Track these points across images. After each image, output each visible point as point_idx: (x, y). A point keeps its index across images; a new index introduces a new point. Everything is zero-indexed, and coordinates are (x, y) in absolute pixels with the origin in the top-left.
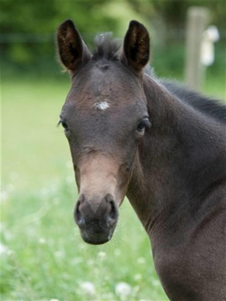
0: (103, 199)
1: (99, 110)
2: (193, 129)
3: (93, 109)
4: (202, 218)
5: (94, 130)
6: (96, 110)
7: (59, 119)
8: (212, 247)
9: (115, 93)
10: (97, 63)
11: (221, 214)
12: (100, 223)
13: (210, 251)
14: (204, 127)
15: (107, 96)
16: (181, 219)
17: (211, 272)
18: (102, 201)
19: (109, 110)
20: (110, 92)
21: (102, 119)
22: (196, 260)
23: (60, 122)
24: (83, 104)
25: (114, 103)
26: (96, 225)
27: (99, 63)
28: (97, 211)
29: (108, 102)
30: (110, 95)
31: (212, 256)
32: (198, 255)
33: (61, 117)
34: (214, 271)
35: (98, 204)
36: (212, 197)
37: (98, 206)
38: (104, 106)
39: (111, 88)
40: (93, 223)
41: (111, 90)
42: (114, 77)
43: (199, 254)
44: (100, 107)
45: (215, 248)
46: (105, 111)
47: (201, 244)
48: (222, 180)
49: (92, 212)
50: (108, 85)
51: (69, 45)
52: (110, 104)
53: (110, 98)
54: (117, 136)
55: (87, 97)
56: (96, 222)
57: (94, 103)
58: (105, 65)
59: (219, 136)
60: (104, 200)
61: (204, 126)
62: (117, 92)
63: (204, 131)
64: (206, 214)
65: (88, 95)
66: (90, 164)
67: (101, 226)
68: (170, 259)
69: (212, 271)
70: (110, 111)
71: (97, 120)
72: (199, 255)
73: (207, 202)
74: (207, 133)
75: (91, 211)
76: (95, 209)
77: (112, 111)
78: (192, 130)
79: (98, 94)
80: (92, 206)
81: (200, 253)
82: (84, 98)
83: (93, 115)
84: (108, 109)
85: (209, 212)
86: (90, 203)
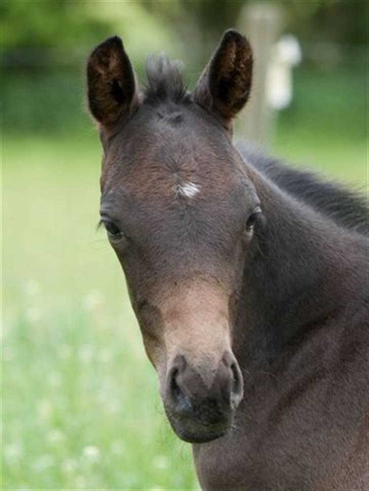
0: (219, 362)
1: (182, 198)
2: (284, 225)
3: (172, 197)
4: (290, 386)
5: (179, 236)
6: (177, 199)
7: (99, 218)
8: (307, 440)
9: (205, 165)
10: (159, 111)
11: (323, 380)
12: (220, 405)
13: (302, 448)
14: (300, 222)
15: (193, 172)
16: (253, 387)
17: (304, 484)
18: (220, 365)
19: (201, 197)
20: (197, 164)
21: (191, 215)
22: (277, 462)
23: (102, 221)
24: (149, 188)
25: (206, 184)
26: (211, 410)
27: (164, 112)
28: (213, 385)
29: (196, 183)
30: (198, 169)
31: (306, 456)
32: (282, 453)
33: (102, 214)
34: (309, 483)
35: (213, 372)
36: (307, 348)
37: (213, 375)
38: (190, 190)
39: (196, 156)
40: (206, 407)
41: (196, 159)
42: (197, 136)
43: (285, 452)
44: (184, 193)
45: (312, 442)
46: (194, 200)
47: (287, 434)
48: (326, 318)
49: (204, 387)
50: (190, 152)
51: (112, 83)
52: (200, 186)
53: (199, 175)
54: (221, 244)
55: (155, 175)
56: (212, 404)
57: (171, 186)
58: (176, 114)
59: (323, 238)
60: (222, 363)
61: (301, 220)
62: (207, 163)
63: (301, 229)
64: (298, 378)
65: (158, 171)
66: (184, 299)
67: (221, 411)
68: (231, 458)
69: (306, 482)
70: (202, 199)
71: (182, 217)
72: (284, 454)
73: (299, 357)
74: (306, 232)
75: (202, 386)
76: (208, 381)
77: (204, 198)
78: (284, 228)
79: (176, 169)
80: (202, 376)
81: (285, 449)
82: (150, 177)
83: (172, 209)
84: (198, 194)
85: (302, 376)
86: (199, 371)
